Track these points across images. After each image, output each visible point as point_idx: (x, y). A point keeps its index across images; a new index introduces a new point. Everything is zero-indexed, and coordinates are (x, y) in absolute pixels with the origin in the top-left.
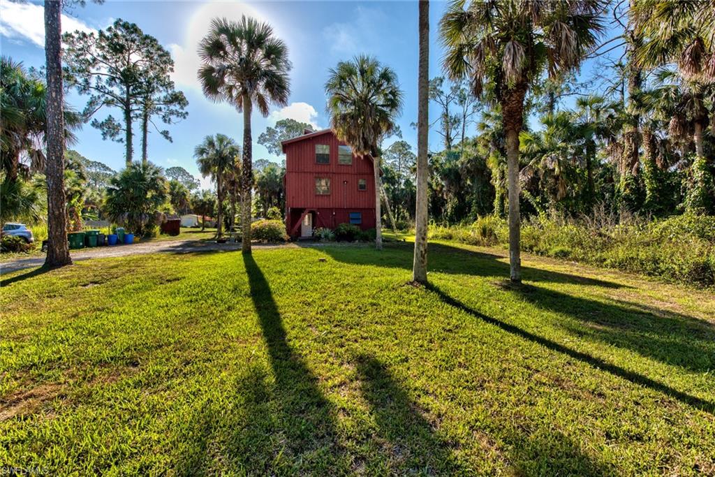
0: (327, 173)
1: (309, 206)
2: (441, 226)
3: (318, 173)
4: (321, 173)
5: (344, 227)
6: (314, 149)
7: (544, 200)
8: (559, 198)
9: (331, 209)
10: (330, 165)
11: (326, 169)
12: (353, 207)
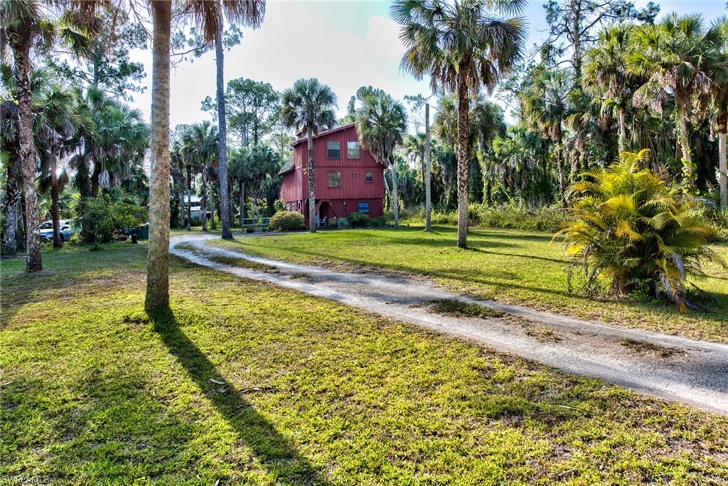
0: (338, 167)
1: (322, 198)
2: (440, 213)
3: (330, 167)
4: (333, 167)
5: (355, 216)
6: (326, 146)
7: (513, 190)
8: (523, 188)
9: (342, 200)
10: (340, 159)
11: (337, 163)
12: (361, 197)
